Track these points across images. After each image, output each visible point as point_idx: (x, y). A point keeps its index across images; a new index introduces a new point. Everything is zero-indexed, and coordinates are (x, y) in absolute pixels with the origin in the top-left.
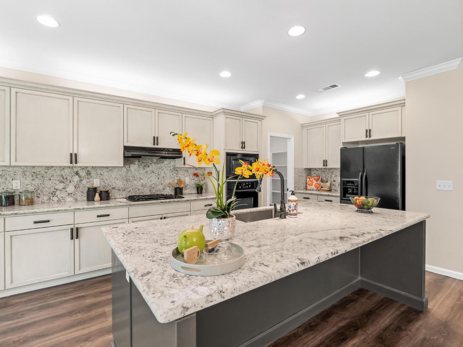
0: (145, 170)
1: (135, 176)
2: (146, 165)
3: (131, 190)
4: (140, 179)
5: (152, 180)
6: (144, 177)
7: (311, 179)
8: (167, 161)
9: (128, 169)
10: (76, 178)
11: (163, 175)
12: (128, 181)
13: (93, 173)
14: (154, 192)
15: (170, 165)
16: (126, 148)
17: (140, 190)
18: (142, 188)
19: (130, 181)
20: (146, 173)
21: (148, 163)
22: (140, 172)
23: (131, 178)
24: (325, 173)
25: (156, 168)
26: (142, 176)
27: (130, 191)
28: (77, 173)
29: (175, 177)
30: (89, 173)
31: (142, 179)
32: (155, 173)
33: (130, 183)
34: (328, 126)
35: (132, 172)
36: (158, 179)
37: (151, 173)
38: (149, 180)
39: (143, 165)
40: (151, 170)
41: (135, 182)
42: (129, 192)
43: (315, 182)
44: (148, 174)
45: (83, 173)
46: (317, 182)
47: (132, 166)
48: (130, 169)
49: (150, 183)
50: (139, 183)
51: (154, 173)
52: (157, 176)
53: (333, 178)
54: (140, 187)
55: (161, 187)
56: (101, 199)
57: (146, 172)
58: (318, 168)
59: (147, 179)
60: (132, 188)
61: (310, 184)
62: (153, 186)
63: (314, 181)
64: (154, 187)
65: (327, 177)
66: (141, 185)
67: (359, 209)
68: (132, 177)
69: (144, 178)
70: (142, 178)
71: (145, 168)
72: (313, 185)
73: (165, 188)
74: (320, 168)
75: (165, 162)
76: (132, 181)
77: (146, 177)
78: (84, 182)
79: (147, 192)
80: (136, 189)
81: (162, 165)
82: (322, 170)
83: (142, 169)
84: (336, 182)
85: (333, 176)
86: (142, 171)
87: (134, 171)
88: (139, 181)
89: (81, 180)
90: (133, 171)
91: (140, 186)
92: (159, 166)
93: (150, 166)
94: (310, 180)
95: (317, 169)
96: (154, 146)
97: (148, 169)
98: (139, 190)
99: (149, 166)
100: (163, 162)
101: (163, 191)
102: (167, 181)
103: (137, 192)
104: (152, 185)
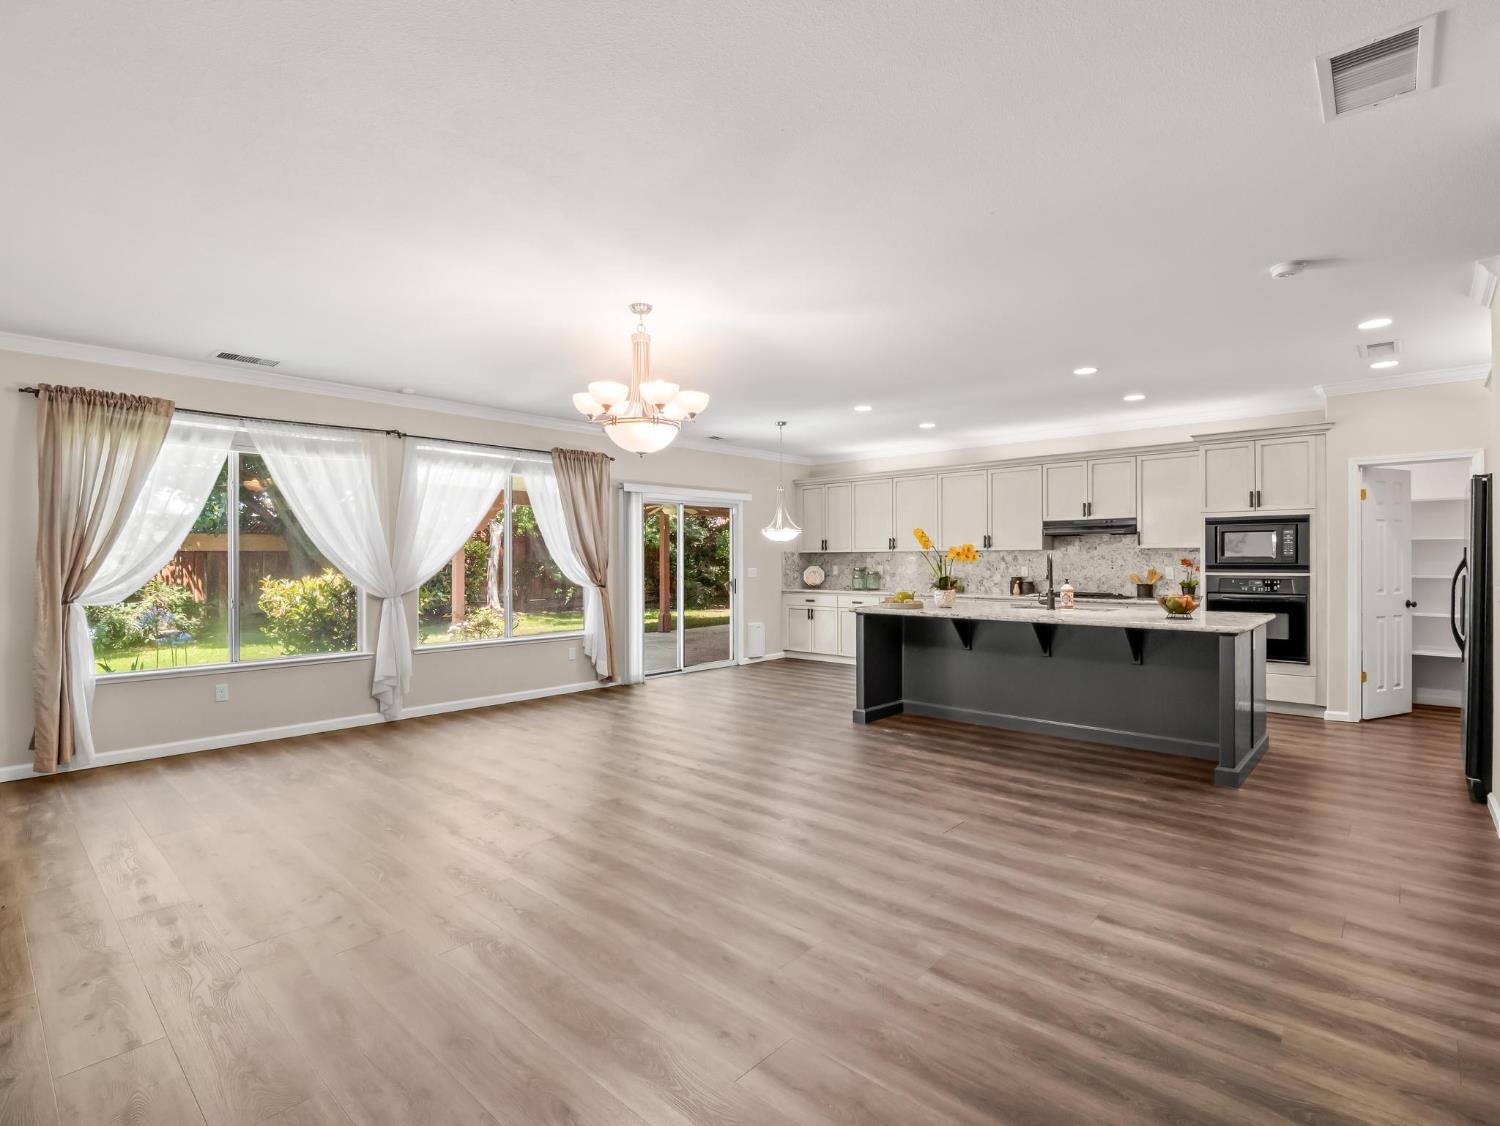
0: (1091, 555)
1: (1075, 564)
2: (1091, 546)
4: (1082, 567)
5: (1102, 571)
6: (1088, 566)
8: (1128, 539)
9: (1064, 552)
10: (1003, 565)
11: (1120, 561)
12: (1065, 570)
13: (1020, 558)
14: (1104, 589)
15: (1134, 545)
16: (1046, 525)
17: (1082, 585)
18: (1085, 581)
21: (1095, 542)
25: (1109, 550)
26: (1085, 564)
28: (1003, 559)
29: (1144, 566)
30: (1015, 559)
31: (1085, 569)
32: (1107, 559)
33: (1067, 573)
36: (1113, 568)
37: (1099, 559)
38: (1096, 570)
39: (1088, 545)
40: (1100, 554)
41: (1074, 571)
44: (1095, 560)
45: (1009, 559)
47: (1070, 548)
48: (1067, 553)
49: (1098, 575)
51: (1105, 559)
52: (1111, 564)
54: (1081, 581)
55: (1117, 582)
56: (1021, 592)
57: (1092, 558)
59: (1092, 568)
62: (1104, 579)
64: (1105, 582)
66: (1084, 578)
68: (1069, 564)
71: (1089, 551)
73: (1125, 583)
75: (1124, 540)
77: (1091, 565)
78: (1011, 570)
79: (1093, 590)
81: (1119, 545)
83: (1085, 552)
86: (1085, 556)
89: (1007, 568)
90: (1071, 556)
91: (1081, 579)
92: (1114, 546)
93: (1098, 547)
96: (1085, 518)
97: (1095, 553)
98: (1080, 584)
99: (1096, 548)
100: (1120, 540)
101: (1121, 588)
102: (1129, 572)
104: (1102, 578)
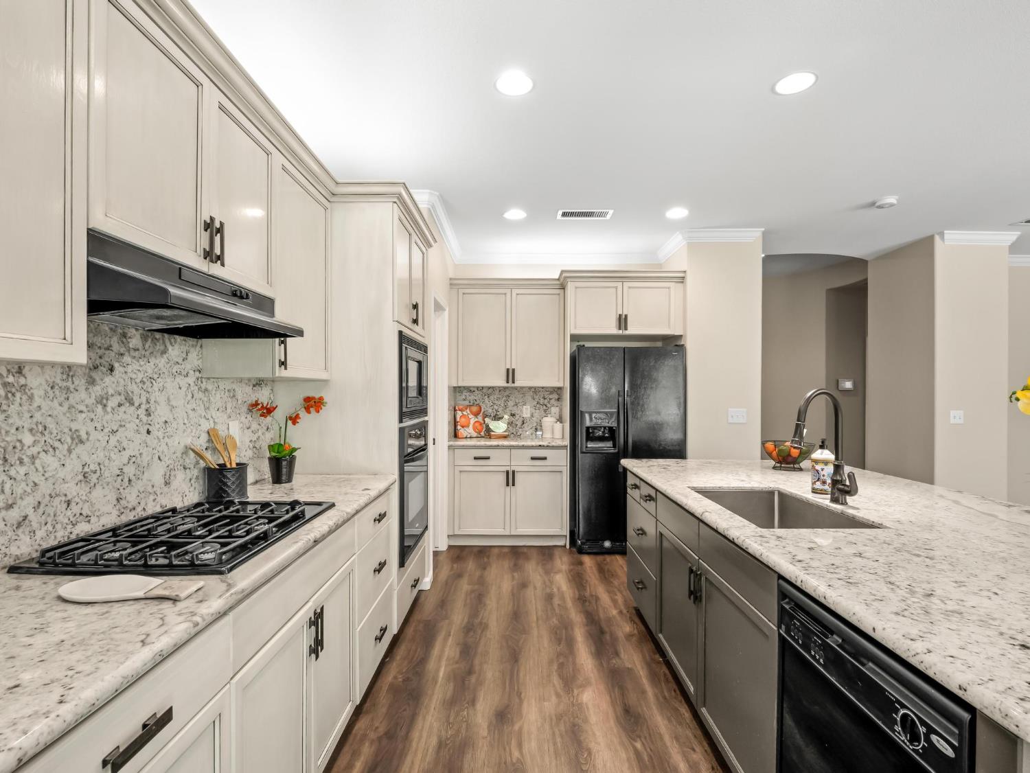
0: (97, 390)
1: (51, 425)
2: (98, 362)
3: (30, 511)
4: (73, 439)
5: (125, 444)
6: (91, 429)
7: (465, 413)
8: (176, 346)
9: (11, 379)
11: (163, 411)
12: (13, 459)
15: (188, 366)
17: (73, 504)
18: (83, 490)
19: (21, 462)
20: (100, 402)
21: (109, 348)
22: (74, 397)
23: (28, 439)
24: (492, 397)
25: (140, 376)
26: (81, 425)
27: (25, 517)
29: (203, 421)
31: (81, 442)
32: (136, 404)
33: (22, 470)
34: (518, 294)
35: (31, 398)
36: (148, 432)
37: (120, 405)
38: (113, 440)
40: (121, 389)
41: (49, 460)
42: (19, 525)
43: (473, 420)
44: (109, 409)
46: (476, 420)
48: (22, 381)
49: (117, 460)
50: (68, 467)
51: (132, 404)
52: (145, 419)
53: (510, 408)
54: (72, 490)
55: (157, 474)
57: (102, 401)
58: (474, 387)
59: (102, 437)
60: (30, 500)
61: (464, 425)
62: (130, 471)
63: (471, 416)
64: (133, 478)
65: (495, 407)
66: (81, 477)
67: (778, 465)
68: (31, 430)
69: (94, 435)
70: (84, 436)
71: (94, 374)
72: (471, 426)
73: (173, 473)
74: (478, 388)
75: (170, 348)
76: (33, 458)
77: (99, 428)
80: (57, 501)
81: (162, 362)
82: (484, 390)
84: (517, 417)
85: (511, 403)
86: (83, 396)
87: (46, 392)
88: (70, 451)
90: (38, 393)
91: (72, 484)
92: (150, 367)
93: (116, 365)
94: (463, 416)
95: (471, 389)
97: (109, 384)
98: (69, 503)
99: (112, 369)
100: (164, 352)
101: (166, 489)
102: (179, 442)
103: (61, 518)
104: (126, 469)
